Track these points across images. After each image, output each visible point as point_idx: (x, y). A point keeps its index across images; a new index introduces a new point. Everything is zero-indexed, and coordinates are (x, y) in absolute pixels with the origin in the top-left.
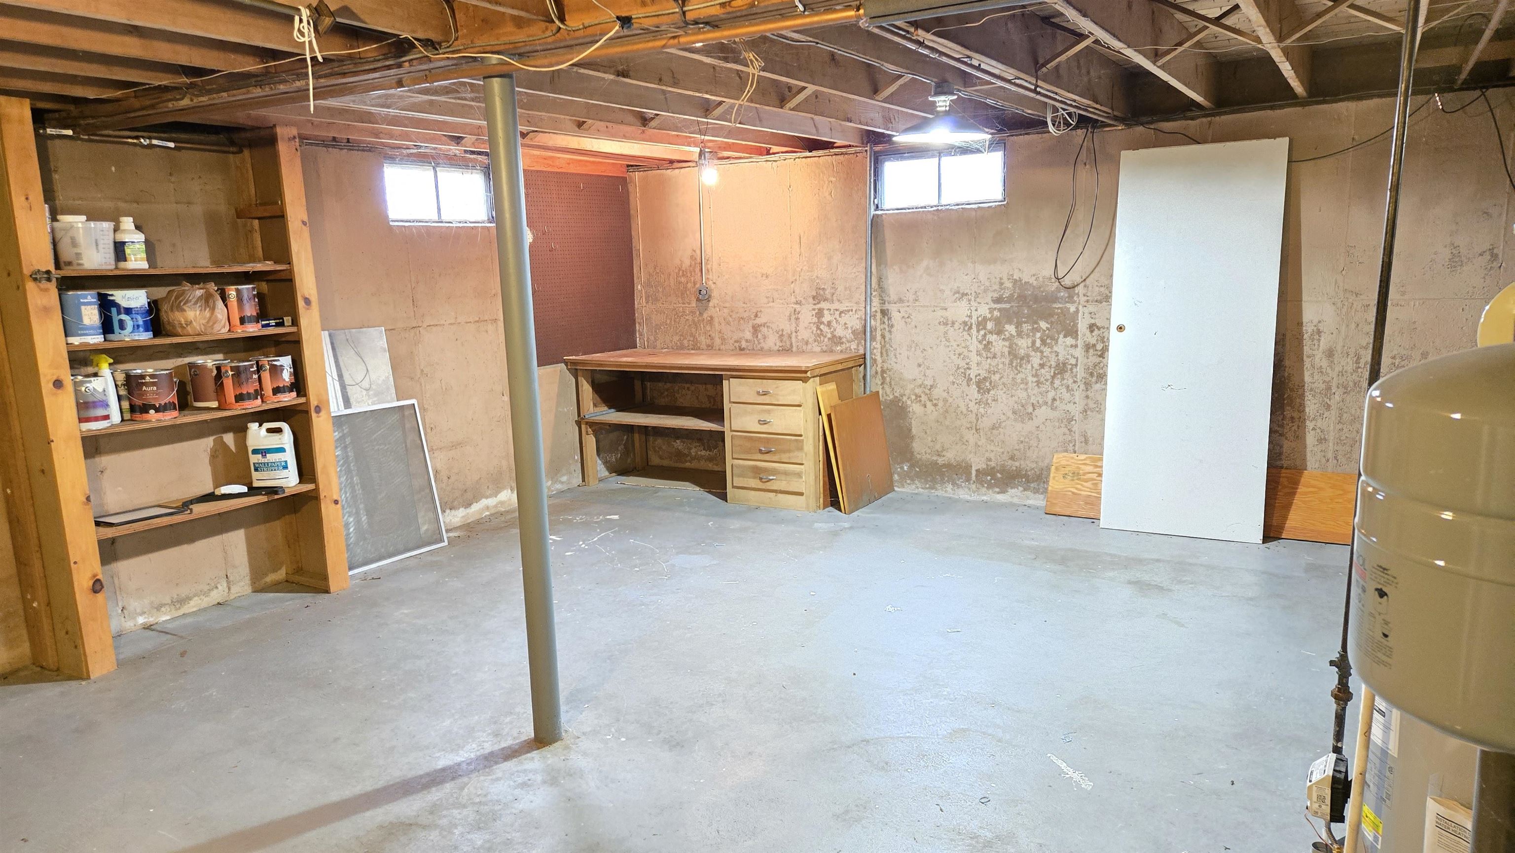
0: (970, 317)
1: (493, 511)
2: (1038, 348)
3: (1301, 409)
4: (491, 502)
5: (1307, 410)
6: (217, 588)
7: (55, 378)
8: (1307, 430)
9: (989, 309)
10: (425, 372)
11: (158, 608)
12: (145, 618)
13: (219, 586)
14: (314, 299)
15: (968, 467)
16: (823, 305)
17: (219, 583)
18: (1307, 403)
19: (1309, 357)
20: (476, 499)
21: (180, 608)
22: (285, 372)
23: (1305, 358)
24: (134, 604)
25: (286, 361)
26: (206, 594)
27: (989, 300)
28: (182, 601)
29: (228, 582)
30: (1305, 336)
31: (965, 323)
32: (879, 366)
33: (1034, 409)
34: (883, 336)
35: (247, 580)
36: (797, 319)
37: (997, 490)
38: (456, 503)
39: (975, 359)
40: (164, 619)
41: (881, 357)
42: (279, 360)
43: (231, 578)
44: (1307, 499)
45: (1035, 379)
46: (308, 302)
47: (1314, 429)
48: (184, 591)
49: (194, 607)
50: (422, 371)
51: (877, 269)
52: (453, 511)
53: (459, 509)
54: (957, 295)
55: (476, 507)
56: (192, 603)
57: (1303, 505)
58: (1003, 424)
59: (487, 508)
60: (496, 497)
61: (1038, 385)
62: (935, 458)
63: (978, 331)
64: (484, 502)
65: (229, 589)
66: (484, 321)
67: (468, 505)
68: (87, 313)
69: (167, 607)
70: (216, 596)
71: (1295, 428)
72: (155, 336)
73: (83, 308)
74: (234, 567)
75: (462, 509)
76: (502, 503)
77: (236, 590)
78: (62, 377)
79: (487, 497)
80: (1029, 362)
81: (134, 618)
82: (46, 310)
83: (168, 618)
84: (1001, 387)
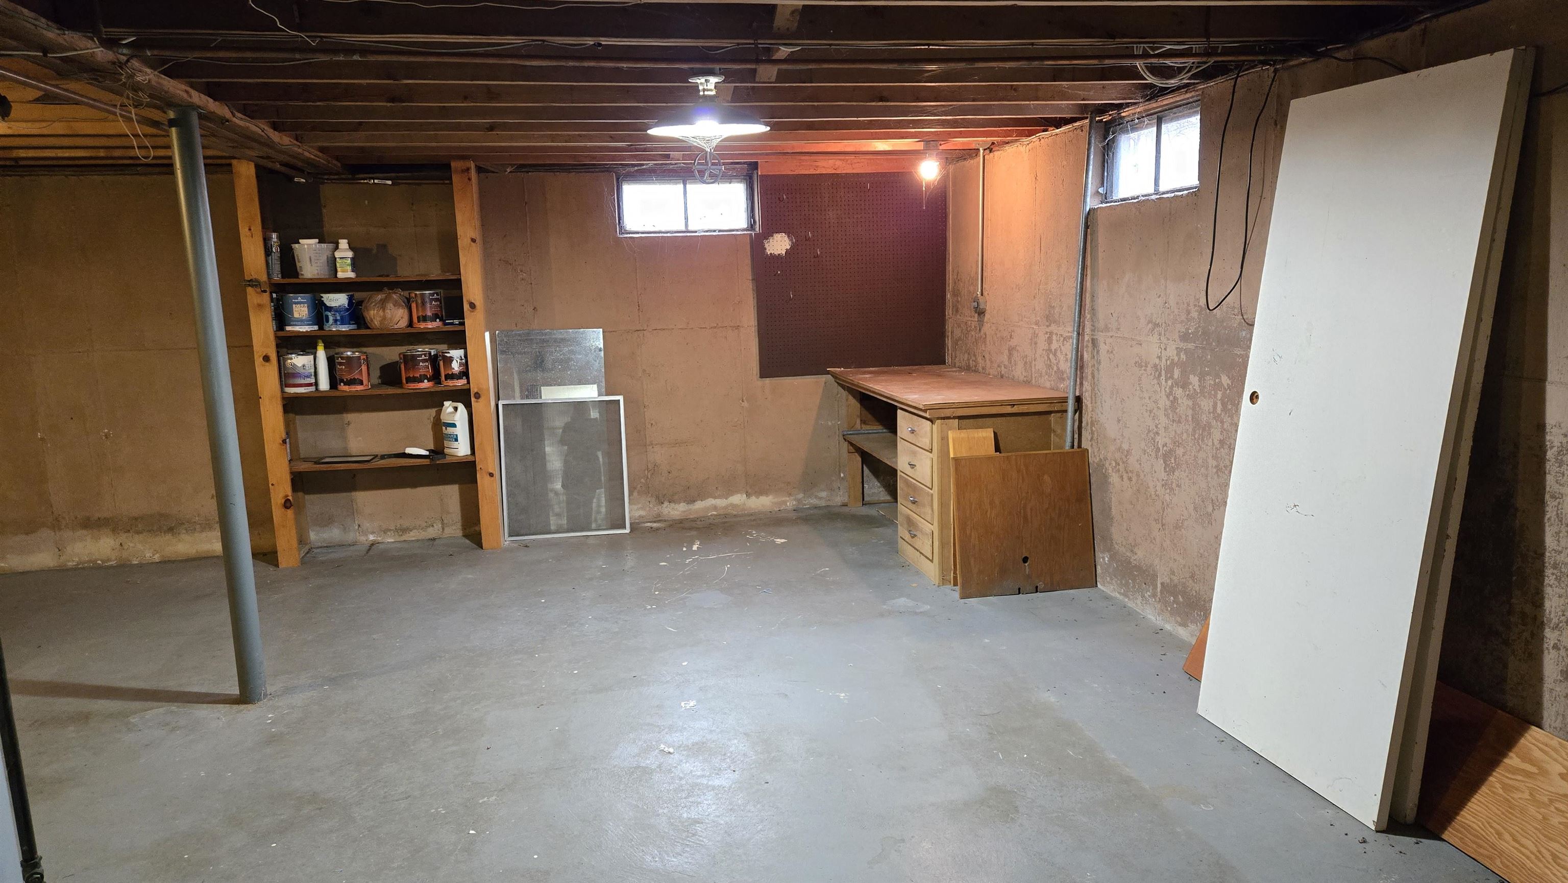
0: (1159, 358)
1: (721, 512)
2: (1219, 415)
3: (1537, 600)
4: (721, 503)
5: (1547, 604)
6: (433, 526)
7: (264, 354)
8: (1546, 645)
9: (1177, 348)
10: (648, 372)
11: (385, 531)
12: (375, 537)
13: (435, 525)
14: (479, 302)
15: (1154, 577)
16: (1053, 328)
17: (434, 523)
18: (1548, 591)
19: (1553, 497)
20: (702, 496)
21: (402, 535)
22: (454, 362)
23: (1547, 497)
24: (367, 525)
25: (456, 354)
26: (424, 529)
27: (1176, 337)
28: (405, 530)
29: (443, 524)
30: (1550, 454)
31: (1155, 366)
32: (1090, 415)
33: (1214, 509)
34: (1093, 374)
35: (459, 525)
36: (1036, 343)
37: (1179, 619)
38: (676, 497)
39: (1163, 421)
40: (389, 541)
41: (1092, 403)
42: (449, 353)
43: (445, 522)
44: (1510, 782)
45: (1215, 463)
46: (473, 306)
47: (1556, 647)
48: (406, 523)
49: (414, 537)
50: (644, 371)
51: (1091, 282)
52: (672, 505)
53: (680, 503)
54: (1150, 325)
55: (699, 505)
56: (412, 533)
57: (1501, 791)
58: (1186, 523)
59: (715, 508)
60: (726, 499)
61: (1217, 472)
62: (1128, 554)
63: (1166, 382)
64: (710, 502)
65: (443, 529)
66: (723, 327)
67: (692, 501)
68: (297, 309)
69: (392, 532)
70: (432, 532)
71: (1526, 635)
72: (359, 328)
73: (294, 306)
74: (448, 513)
75: (682, 504)
76: (734, 506)
77: (449, 531)
78: (270, 354)
79: (715, 498)
80: (1210, 434)
81: (367, 535)
82: (260, 306)
83: (393, 541)
84: (1184, 466)
